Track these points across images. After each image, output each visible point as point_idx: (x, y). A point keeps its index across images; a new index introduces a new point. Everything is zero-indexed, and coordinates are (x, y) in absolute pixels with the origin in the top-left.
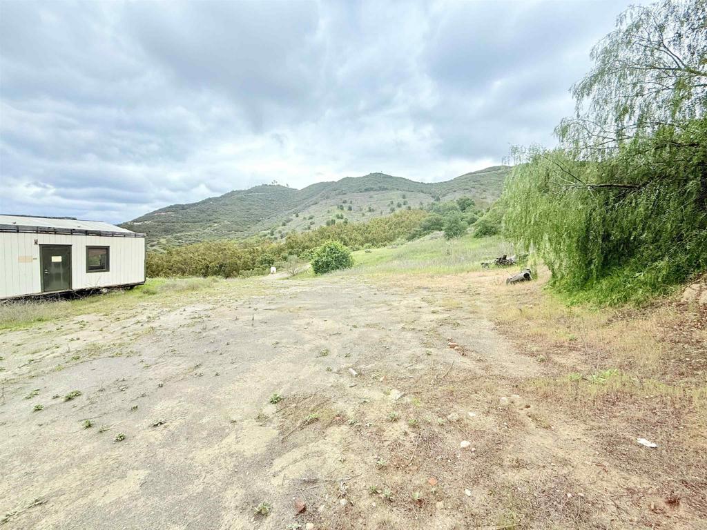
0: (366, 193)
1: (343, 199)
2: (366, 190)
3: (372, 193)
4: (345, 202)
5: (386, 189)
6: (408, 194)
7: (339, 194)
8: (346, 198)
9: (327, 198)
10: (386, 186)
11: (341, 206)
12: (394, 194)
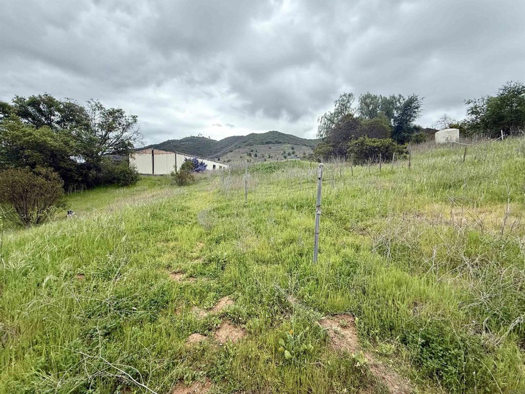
0: (267, 145)
1: (251, 149)
2: (267, 143)
3: (270, 145)
4: (252, 151)
5: (281, 143)
6: (295, 147)
7: (248, 145)
8: (253, 148)
9: (240, 147)
10: (280, 141)
11: (250, 154)
12: (285, 147)
